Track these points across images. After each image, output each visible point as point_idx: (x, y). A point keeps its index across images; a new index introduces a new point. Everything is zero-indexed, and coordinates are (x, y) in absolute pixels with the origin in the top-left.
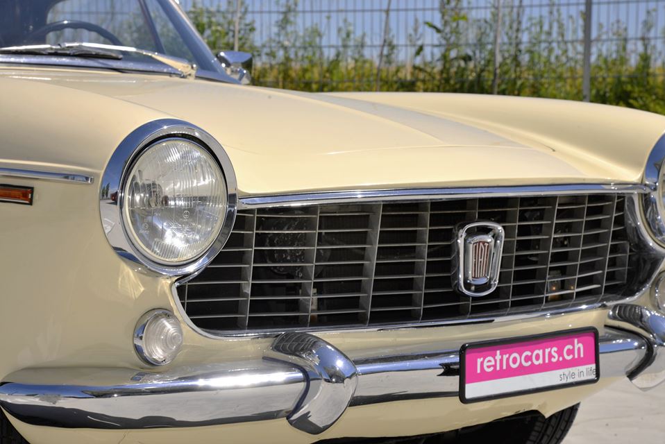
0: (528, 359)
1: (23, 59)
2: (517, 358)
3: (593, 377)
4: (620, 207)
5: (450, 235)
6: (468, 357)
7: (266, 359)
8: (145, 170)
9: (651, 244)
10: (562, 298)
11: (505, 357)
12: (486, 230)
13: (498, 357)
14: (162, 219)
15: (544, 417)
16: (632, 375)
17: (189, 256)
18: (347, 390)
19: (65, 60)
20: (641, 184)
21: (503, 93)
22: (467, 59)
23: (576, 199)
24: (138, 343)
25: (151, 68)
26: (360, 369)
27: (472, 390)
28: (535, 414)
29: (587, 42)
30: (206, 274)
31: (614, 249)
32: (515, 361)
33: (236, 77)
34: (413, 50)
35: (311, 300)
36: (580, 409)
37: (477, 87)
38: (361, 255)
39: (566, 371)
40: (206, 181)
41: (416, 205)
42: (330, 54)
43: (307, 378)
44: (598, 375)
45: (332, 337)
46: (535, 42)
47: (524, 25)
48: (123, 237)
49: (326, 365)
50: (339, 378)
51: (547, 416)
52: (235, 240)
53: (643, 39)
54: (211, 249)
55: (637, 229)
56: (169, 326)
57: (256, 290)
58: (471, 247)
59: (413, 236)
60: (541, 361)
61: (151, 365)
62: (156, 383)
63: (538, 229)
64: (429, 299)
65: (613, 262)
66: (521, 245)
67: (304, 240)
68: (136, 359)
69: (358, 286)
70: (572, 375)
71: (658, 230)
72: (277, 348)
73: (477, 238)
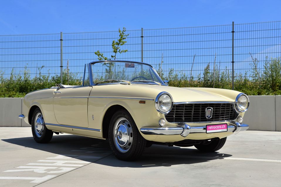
0: (216, 127)
1: (135, 83)
2: (215, 127)
3: (227, 131)
4: (232, 106)
5: (205, 109)
6: (207, 126)
7: (177, 126)
8: (160, 99)
9: (237, 112)
10: (222, 120)
12: (210, 108)
13: (212, 127)
14: (163, 106)
15: (219, 139)
16: (233, 132)
17: (167, 111)
18: (189, 131)
19: (141, 83)
20: (235, 102)
21: (216, 87)
22: (209, 80)
23: (224, 104)
24: (160, 123)
25: (154, 84)
26: (191, 128)
27: (208, 132)
29: (233, 77)
30: (169, 114)
31: (231, 112)
33: (166, 85)
34: (198, 79)
35: (184, 118)
37: (211, 86)
38: (191, 112)
40: (169, 100)
41: (200, 104)
42: (179, 79)
43: (183, 129)
44: (227, 130)
45: (187, 123)
46: (222, 77)
47: (220, 73)
49: (186, 127)
50: (188, 129)
51: (220, 138)
52: (173, 109)
53: (245, 76)
54: (170, 110)
55: (235, 109)
56: (164, 121)
57: (175, 116)
58: (208, 111)
59: (199, 109)
60: (218, 128)
61: (161, 126)
62: (161, 128)
63: (219, 109)
64: (201, 119)
65: (231, 115)
66: (216, 111)
67: (183, 109)
68: (159, 125)
69: (190, 116)
70: (223, 130)
71: (238, 110)
72: (179, 125)
73: (209, 110)
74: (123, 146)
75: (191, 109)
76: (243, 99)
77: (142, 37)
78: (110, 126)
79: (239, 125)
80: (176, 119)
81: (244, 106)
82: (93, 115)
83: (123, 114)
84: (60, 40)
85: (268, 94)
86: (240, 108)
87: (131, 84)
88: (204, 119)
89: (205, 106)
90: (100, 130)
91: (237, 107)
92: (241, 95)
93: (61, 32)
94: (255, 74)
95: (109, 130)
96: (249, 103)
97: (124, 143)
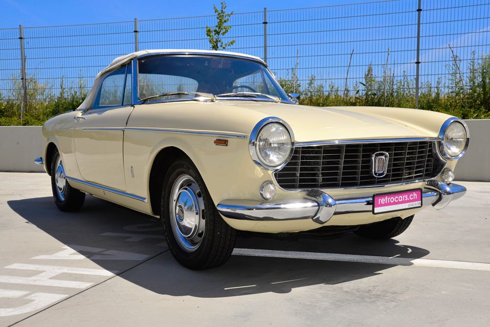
0: (397, 199)
1: (225, 98)
2: (393, 199)
3: (420, 205)
4: (430, 146)
5: (370, 156)
6: (376, 198)
7: (304, 198)
8: (264, 134)
9: (441, 159)
10: (409, 178)
11: (389, 199)
12: (382, 154)
13: (386, 199)
14: (269, 151)
16: (434, 205)
18: (333, 210)
19: (238, 98)
20: (438, 138)
22: (374, 95)
23: (415, 143)
24: (261, 192)
25: (266, 100)
26: (337, 202)
27: (377, 210)
28: (399, 218)
29: (417, 88)
30: (284, 169)
31: (428, 161)
32: (392, 200)
33: (294, 102)
34: (355, 92)
35: (320, 178)
36: (415, 216)
37: (378, 104)
38: (338, 163)
39: (410, 203)
40: (284, 138)
41: (357, 146)
42: (326, 94)
43: (319, 205)
44: (422, 205)
45: (328, 191)
47: (395, 83)
48: (256, 157)
49: (325, 201)
50: (330, 205)
51: (403, 219)
52: (294, 158)
53: (437, 87)
54: (286, 161)
55: (436, 154)
56: (271, 187)
57: (301, 175)
58: (377, 160)
59: (357, 157)
60: (401, 200)
61: (266, 200)
62: (268, 206)
63: (401, 154)
64: (362, 178)
65: (427, 165)
66: (395, 160)
67: (318, 158)
68: (261, 198)
69: (336, 174)
70: (413, 205)
71: (444, 154)
72: (308, 195)
73: (379, 157)
74: (188, 237)
75: (339, 157)
76: (455, 130)
77: (265, 23)
78: (163, 192)
79: (448, 189)
80: (301, 180)
81: (457, 147)
82: (132, 167)
83: (185, 167)
84: (134, 32)
85: (477, 117)
86: (449, 151)
87: (216, 101)
88: (368, 180)
89: (370, 148)
90: (145, 199)
91: (443, 148)
92: (452, 121)
93: (135, 19)
94: (456, 82)
95: (163, 200)
96: (468, 139)
97: (189, 230)
